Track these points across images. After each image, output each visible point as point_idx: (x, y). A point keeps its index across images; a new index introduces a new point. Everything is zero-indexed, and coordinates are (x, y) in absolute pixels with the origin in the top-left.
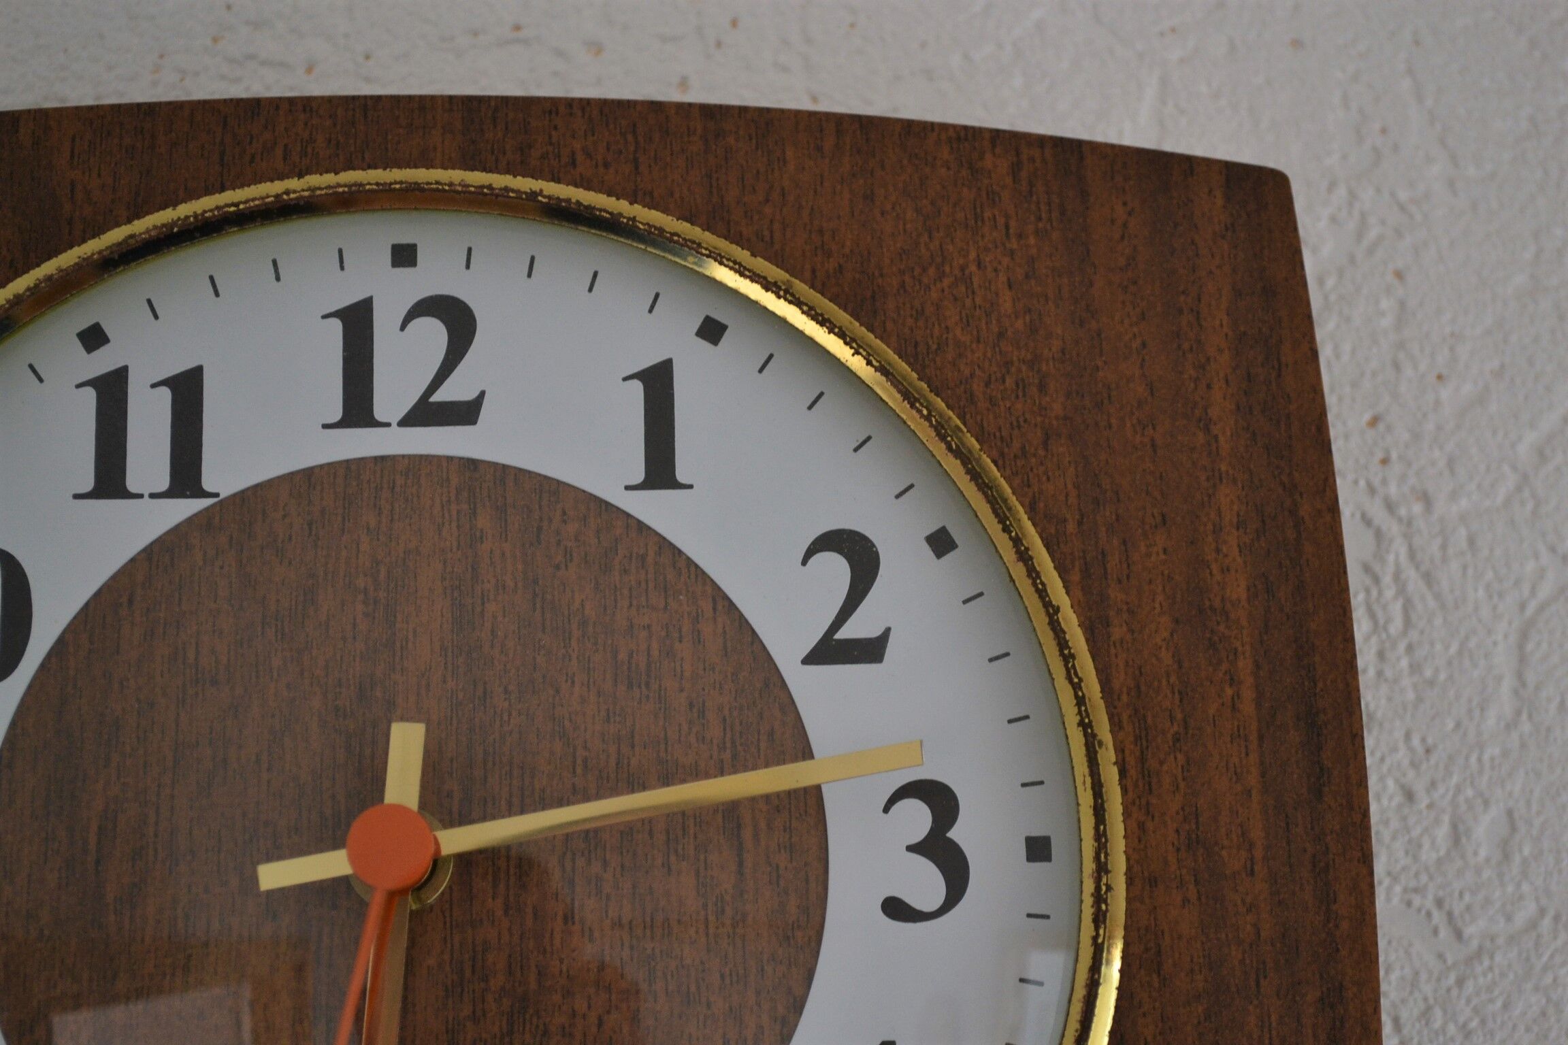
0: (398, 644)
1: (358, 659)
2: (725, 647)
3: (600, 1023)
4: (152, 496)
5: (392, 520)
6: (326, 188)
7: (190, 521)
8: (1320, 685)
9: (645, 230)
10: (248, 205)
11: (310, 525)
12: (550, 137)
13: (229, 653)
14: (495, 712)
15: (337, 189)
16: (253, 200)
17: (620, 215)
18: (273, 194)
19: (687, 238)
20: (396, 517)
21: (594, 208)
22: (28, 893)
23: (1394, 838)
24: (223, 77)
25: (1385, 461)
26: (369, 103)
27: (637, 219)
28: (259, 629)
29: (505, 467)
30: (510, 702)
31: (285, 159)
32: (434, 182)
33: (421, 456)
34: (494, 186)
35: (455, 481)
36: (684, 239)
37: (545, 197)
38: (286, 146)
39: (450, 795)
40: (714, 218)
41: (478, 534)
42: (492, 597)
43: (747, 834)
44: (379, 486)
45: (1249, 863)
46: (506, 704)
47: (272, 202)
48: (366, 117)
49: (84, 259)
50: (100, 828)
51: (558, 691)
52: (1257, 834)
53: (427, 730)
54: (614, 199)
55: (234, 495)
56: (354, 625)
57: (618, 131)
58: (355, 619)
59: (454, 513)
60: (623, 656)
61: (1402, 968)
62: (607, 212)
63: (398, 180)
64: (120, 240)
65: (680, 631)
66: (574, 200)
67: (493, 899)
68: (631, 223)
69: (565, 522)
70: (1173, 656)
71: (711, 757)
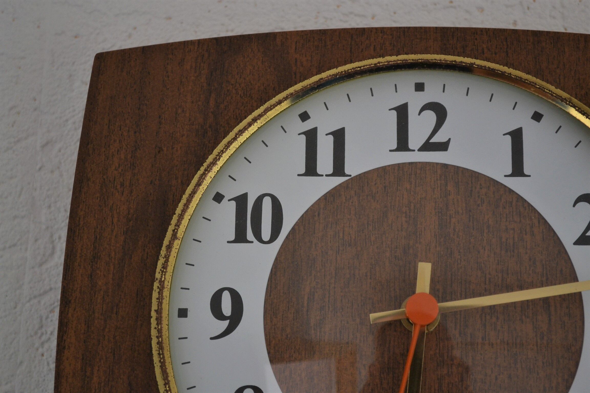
0: (418, 233)
1: (403, 238)
2: (543, 238)
3: (496, 379)
4: (327, 175)
5: (416, 186)
6: (393, 61)
7: (340, 185)
9: (514, 78)
10: (364, 68)
11: (385, 187)
12: (474, 43)
13: (355, 234)
14: (455, 260)
15: (398, 62)
16: (367, 65)
17: (505, 72)
18: (374, 63)
19: (531, 81)
20: (417, 185)
21: (495, 69)
22: (282, 321)
24: (341, 20)
26: (406, 30)
27: (512, 74)
28: (366, 226)
29: (458, 167)
30: (461, 256)
31: (374, 51)
32: (434, 59)
33: (426, 163)
34: (457, 61)
35: (439, 172)
36: (530, 82)
37: (476, 65)
38: (375, 46)
39: (438, 290)
40: (537, 74)
41: (448, 192)
42: (453, 216)
43: (552, 309)
44: (411, 174)
46: (459, 257)
47: (373, 66)
48: (404, 35)
49: (304, 87)
50: (308, 298)
51: (479, 252)
53: (432, 266)
54: (502, 66)
55: (358, 176)
56: (402, 226)
57: (500, 41)
58: (402, 223)
59: (439, 184)
60: (504, 240)
62: (500, 71)
63: (420, 58)
64: (317, 80)
65: (526, 231)
66: (487, 67)
67: (455, 330)
68: (509, 75)
69: (481, 188)
71: (538, 279)
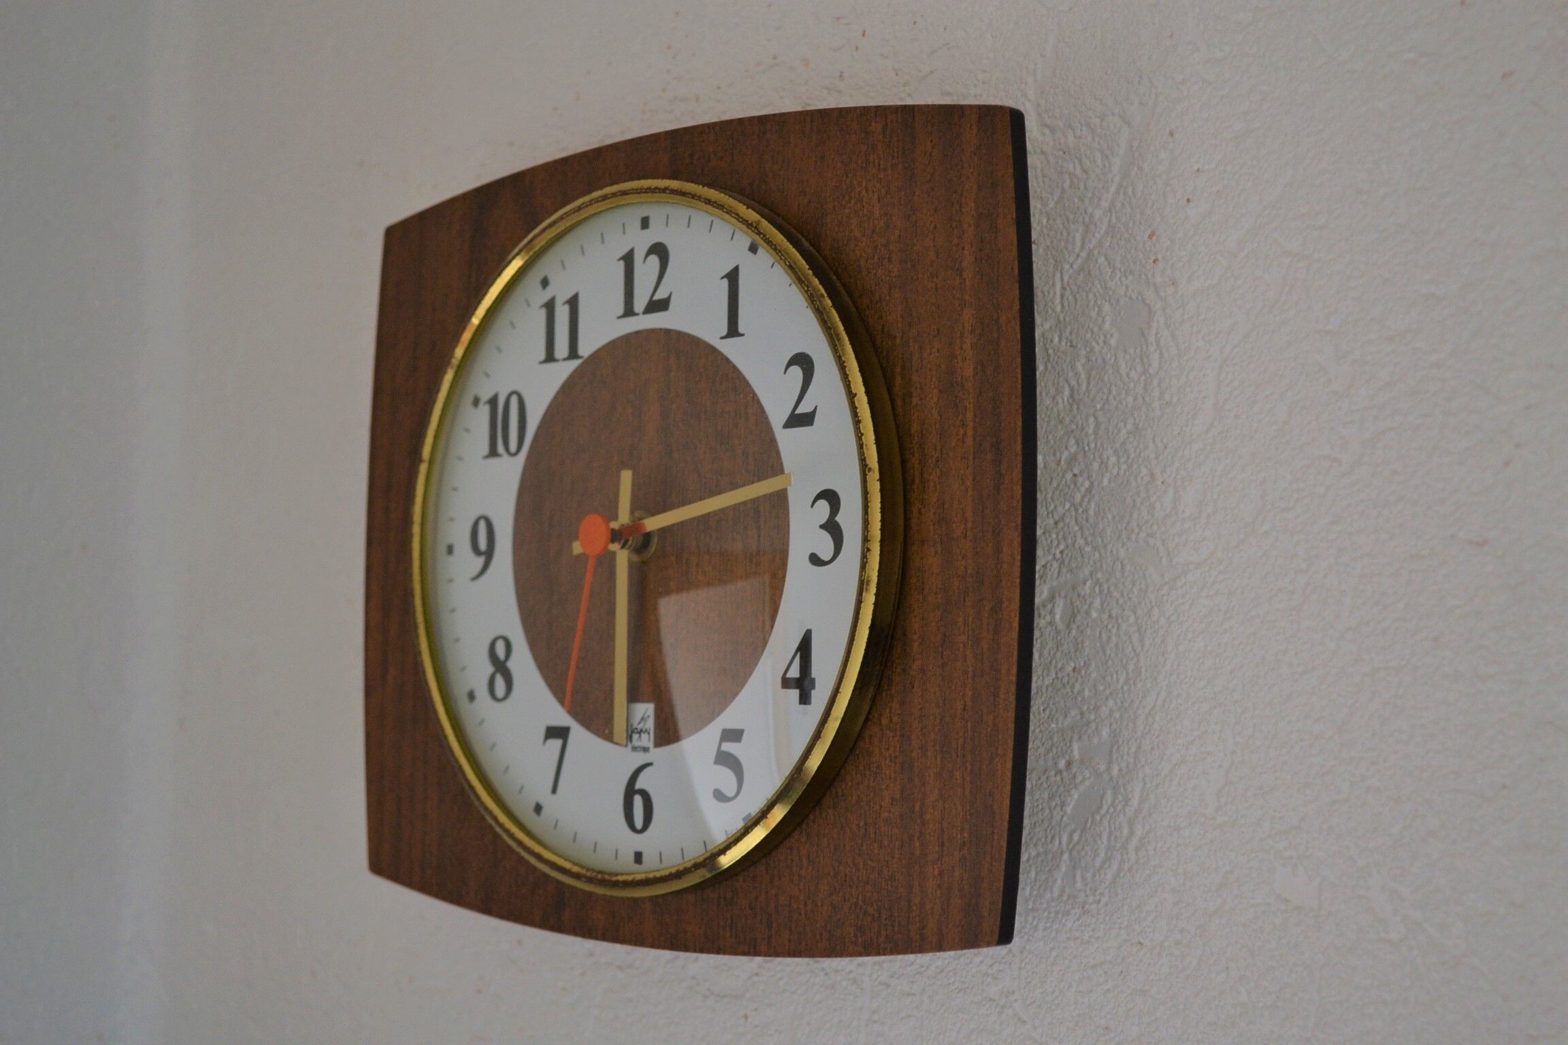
4: (563, 360)
5: (641, 364)
7: (575, 371)
8: (1003, 424)
12: (701, 147)
20: (642, 362)
23: (1142, 504)
25: (1155, 261)
26: (639, 141)
30: (679, 455)
31: (610, 177)
33: (651, 329)
38: (610, 170)
41: (670, 368)
42: (674, 401)
45: (965, 531)
48: (637, 149)
52: (969, 514)
53: (633, 475)
55: (591, 356)
56: (628, 419)
57: (726, 138)
59: (662, 358)
61: (1140, 584)
65: (740, 414)
70: (938, 412)
